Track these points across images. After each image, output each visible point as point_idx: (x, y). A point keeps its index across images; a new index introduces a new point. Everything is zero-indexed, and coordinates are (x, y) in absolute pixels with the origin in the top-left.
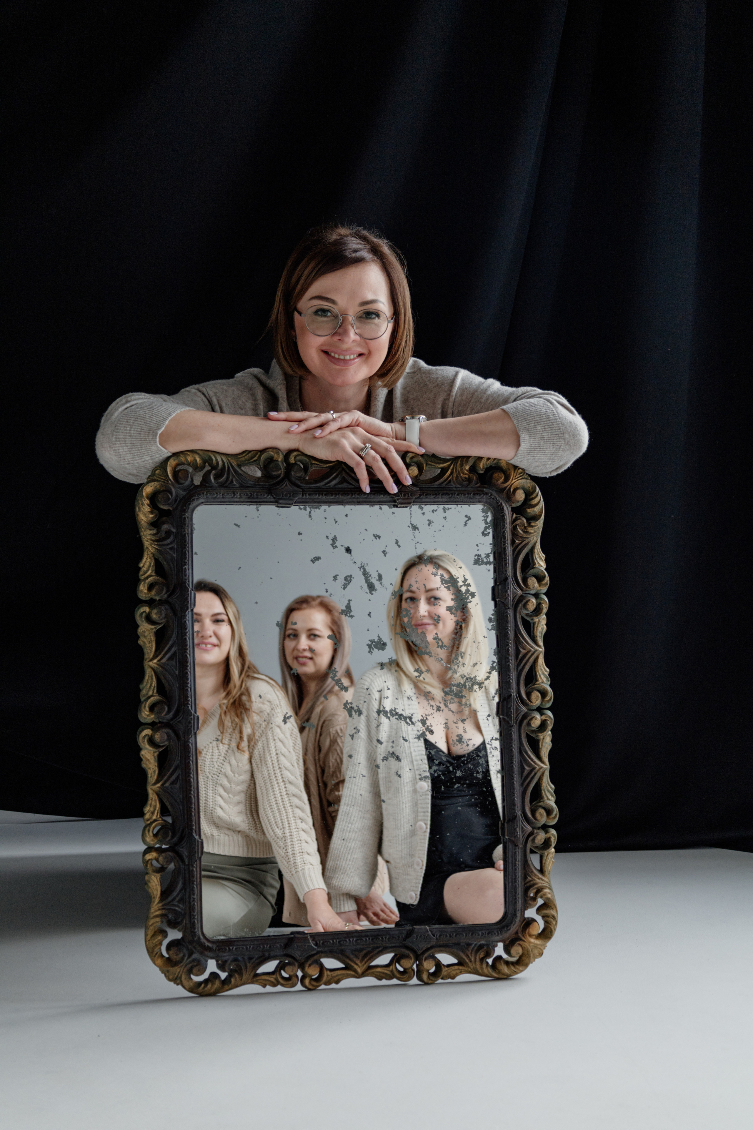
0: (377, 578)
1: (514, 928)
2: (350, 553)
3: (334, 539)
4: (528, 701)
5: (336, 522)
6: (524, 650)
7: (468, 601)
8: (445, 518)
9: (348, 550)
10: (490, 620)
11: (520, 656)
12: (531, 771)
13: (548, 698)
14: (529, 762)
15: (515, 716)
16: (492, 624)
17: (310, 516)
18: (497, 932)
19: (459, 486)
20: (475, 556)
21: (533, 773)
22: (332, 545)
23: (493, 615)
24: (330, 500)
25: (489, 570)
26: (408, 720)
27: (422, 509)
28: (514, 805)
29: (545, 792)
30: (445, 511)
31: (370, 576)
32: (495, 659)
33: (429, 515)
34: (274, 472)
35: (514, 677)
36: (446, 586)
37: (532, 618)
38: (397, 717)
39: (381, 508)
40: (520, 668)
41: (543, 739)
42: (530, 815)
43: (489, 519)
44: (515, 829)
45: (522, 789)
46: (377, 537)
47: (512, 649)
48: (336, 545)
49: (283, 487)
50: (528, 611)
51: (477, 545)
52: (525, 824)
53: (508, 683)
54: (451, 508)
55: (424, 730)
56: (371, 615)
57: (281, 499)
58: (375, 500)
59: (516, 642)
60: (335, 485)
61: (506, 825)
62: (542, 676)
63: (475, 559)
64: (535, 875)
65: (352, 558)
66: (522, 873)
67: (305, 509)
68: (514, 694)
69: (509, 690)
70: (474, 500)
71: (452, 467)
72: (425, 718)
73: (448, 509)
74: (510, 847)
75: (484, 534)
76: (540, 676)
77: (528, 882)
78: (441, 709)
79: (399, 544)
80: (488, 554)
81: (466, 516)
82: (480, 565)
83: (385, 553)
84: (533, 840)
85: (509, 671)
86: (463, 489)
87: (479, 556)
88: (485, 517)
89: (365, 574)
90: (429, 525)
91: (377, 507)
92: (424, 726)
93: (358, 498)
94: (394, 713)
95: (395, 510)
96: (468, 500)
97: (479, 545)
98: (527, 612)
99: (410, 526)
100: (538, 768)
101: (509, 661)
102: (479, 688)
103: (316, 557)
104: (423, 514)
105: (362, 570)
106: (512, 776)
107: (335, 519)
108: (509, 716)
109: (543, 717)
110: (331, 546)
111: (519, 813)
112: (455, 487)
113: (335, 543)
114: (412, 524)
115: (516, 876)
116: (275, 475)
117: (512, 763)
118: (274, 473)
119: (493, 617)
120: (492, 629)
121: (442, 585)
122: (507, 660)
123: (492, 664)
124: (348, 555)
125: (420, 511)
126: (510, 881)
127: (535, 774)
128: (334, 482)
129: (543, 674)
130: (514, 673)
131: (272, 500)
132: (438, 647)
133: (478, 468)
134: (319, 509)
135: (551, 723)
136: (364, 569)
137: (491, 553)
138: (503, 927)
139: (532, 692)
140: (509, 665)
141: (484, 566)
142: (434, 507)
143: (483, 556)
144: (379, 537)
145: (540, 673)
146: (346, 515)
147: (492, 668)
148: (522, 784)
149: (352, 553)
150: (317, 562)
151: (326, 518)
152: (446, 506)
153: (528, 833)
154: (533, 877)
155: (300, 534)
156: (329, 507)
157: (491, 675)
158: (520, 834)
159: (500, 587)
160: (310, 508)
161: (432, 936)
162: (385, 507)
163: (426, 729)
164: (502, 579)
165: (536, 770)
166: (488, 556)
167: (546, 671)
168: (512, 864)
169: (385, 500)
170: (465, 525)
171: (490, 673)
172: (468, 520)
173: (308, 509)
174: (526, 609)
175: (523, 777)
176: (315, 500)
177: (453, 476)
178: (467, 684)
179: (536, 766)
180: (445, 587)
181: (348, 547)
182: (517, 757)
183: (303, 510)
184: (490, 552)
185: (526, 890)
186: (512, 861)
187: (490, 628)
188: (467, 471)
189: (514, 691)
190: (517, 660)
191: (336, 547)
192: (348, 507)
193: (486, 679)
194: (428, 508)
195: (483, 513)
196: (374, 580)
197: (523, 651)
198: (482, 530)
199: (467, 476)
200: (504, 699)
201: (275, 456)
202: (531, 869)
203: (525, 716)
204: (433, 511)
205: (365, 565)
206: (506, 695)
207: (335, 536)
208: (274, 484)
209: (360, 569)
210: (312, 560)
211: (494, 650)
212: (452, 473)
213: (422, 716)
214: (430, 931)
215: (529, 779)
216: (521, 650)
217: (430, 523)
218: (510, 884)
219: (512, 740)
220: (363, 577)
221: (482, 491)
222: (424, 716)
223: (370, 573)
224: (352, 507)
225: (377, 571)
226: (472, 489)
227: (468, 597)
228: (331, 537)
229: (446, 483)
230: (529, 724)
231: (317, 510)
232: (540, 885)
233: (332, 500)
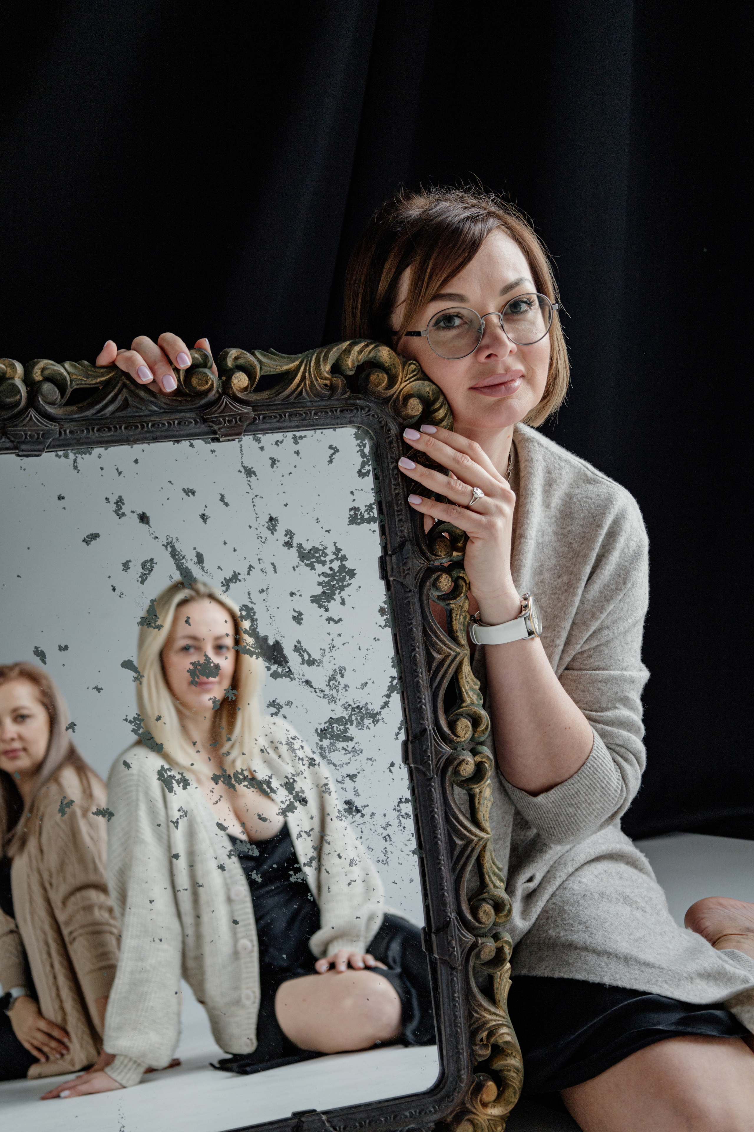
0: (195, 560)
1: (457, 1097)
2: (148, 523)
3: (120, 502)
4: (452, 736)
5: (120, 473)
6: (440, 654)
7: (345, 583)
8: (297, 453)
9: (143, 518)
10: (382, 611)
11: (435, 665)
12: (466, 846)
13: (482, 727)
14: (462, 833)
15: (434, 762)
16: (385, 617)
17: (75, 467)
18: (434, 1107)
19: (316, 399)
20: (351, 509)
21: (470, 849)
22: (116, 511)
23: (385, 602)
24: (106, 439)
25: (374, 532)
26: (265, 786)
27: (258, 440)
28: (445, 904)
29: (489, 876)
30: (296, 442)
31: (184, 558)
32: (394, 673)
33: (272, 451)
34: (7, 397)
35: (427, 700)
36: (308, 562)
37: (448, 602)
38: (246, 783)
39: (192, 445)
40: (435, 685)
41: (481, 792)
42: (469, 917)
43: (367, 450)
44: (449, 943)
45: (454, 877)
46: (189, 492)
47: (420, 655)
48: (122, 511)
49: (25, 422)
50: (441, 591)
51: (352, 493)
52: (464, 932)
53: (420, 710)
54: (305, 436)
55: (292, 800)
56: (191, 621)
57: (23, 443)
58: (181, 433)
59: (425, 643)
60: (113, 413)
61: (433, 937)
62: (471, 693)
63: (351, 516)
64: (486, 1010)
65: (152, 530)
66: (464, 1010)
67: (66, 456)
68: (430, 727)
69: (422, 722)
70: (343, 421)
71: (302, 369)
72: (291, 781)
73: (301, 438)
74: (444, 971)
75: (361, 474)
76: (467, 693)
77: (474, 1023)
78: (317, 763)
79: (226, 501)
80: (371, 505)
81: (331, 447)
82: (359, 524)
83: (204, 517)
84: (478, 956)
85: (419, 691)
86: (323, 403)
87: (355, 509)
88: (360, 446)
89: (174, 554)
90: (272, 467)
91: (185, 443)
92: (292, 794)
93: (153, 432)
94: (241, 777)
95: (215, 445)
96: (333, 422)
97: (355, 492)
98: (439, 594)
99: (242, 470)
100: (476, 839)
101: (417, 676)
102: (373, 722)
103: (91, 535)
104: (262, 448)
105: (170, 549)
106: (438, 858)
107: (117, 469)
108: (426, 764)
109: (478, 759)
110: (114, 514)
111: (453, 916)
112: (311, 401)
113: (121, 508)
114: (244, 467)
115: (456, 1016)
116: (10, 403)
117: (436, 837)
118: (8, 400)
119: (386, 606)
120: (385, 626)
121: (301, 563)
122: (414, 673)
123: (391, 682)
124: (144, 526)
125: (256, 445)
126: (447, 1023)
127: (473, 850)
128: (111, 408)
129: (472, 689)
130: (426, 694)
131: (8, 445)
132: (303, 663)
133: (344, 368)
134: (90, 454)
135: (490, 766)
136: (173, 547)
137: (374, 504)
138: (442, 1099)
139: (458, 720)
140: (418, 681)
141: (365, 525)
142: (279, 436)
143: (363, 509)
144: (193, 493)
145: (467, 688)
146: (136, 461)
147: (391, 689)
148: (454, 869)
149: (151, 523)
150: (93, 543)
151: (102, 469)
152: (298, 434)
153: (469, 946)
154: (483, 1013)
155: (61, 498)
156: (106, 449)
157: (391, 699)
158: (457, 952)
159: (394, 558)
160: (75, 454)
161: (332, 1129)
162: (199, 443)
163: (294, 798)
164: (397, 545)
165: (473, 845)
166: (370, 508)
167: (475, 684)
168: (448, 997)
169: (198, 431)
170: (331, 461)
171: (388, 696)
172: (334, 454)
173: (72, 456)
174: (437, 589)
175: (455, 858)
176: (81, 441)
177: (305, 384)
178: (353, 718)
179: (473, 837)
180: (306, 565)
181: (144, 514)
182: (442, 826)
183: (62, 458)
184: (373, 501)
185: (473, 1034)
186: (449, 993)
187: (383, 624)
188: (327, 373)
189: (430, 721)
190: (429, 672)
191: (124, 514)
192: (138, 447)
193: (383, 708)
194: (268, 439)
195: (357, 439)
196: (190, 564)
197: (438, 657)
198: (358, 467)
199: (328, 382)
200: (415, 737)
201: (9, 370)
202: (477, 1001)
203: (450, 761)
204: (277, 443)
205: (174, 540)
206: (418, 730)
207: (120, 497)
208: (9, 419)
209: (166, 547)
210: (84, 541)
211: (392, 658)
212: (303, 378)
213: (286, 777)
214: (328, 1121)
215: (464, 859)
216: (435, 654)
217: (274, 462)
218: (448, 1030)
219: (433, 801)
220: (172, 561)
221: (355, 405)
222: (290, 776)
223: (183, 554)
224: (145, 446)
225: (195, 549)
226: (337, 402)
227: (344, 577)
228: (113, 499)
229: (294, 395)
230: (456, 772)
231: (86, 457)
232: (494, 1023)
233: (110, 438)
